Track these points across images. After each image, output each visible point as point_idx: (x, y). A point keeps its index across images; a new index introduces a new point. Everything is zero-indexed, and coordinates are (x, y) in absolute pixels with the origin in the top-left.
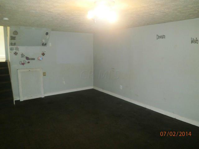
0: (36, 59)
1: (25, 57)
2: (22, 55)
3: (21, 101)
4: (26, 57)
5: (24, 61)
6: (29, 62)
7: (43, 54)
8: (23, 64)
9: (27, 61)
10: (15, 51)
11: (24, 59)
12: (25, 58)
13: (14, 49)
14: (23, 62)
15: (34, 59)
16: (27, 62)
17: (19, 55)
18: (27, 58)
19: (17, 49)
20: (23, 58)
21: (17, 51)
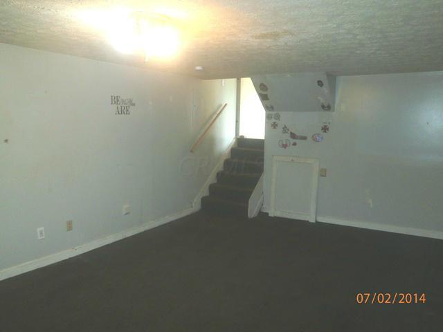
0: (309, 138)
1: (289, 132)
2: (285, 129)
3: (270, 215)
4: (291, 133)
5: (287, 140)
6: (295, 144)
7: (325, 129)
8: (285, 146)
9: (293, 141)
10: (273, 120)
11: (287, 136)
12: (289, 134)
13: (273, 116)
14: (284, 143)
15: (304, 138)
16: (292, 143)
17: (280, 129)
18: (293, 136)
19: (278, 117)
20: (286, 134)
21: (277, 121)
